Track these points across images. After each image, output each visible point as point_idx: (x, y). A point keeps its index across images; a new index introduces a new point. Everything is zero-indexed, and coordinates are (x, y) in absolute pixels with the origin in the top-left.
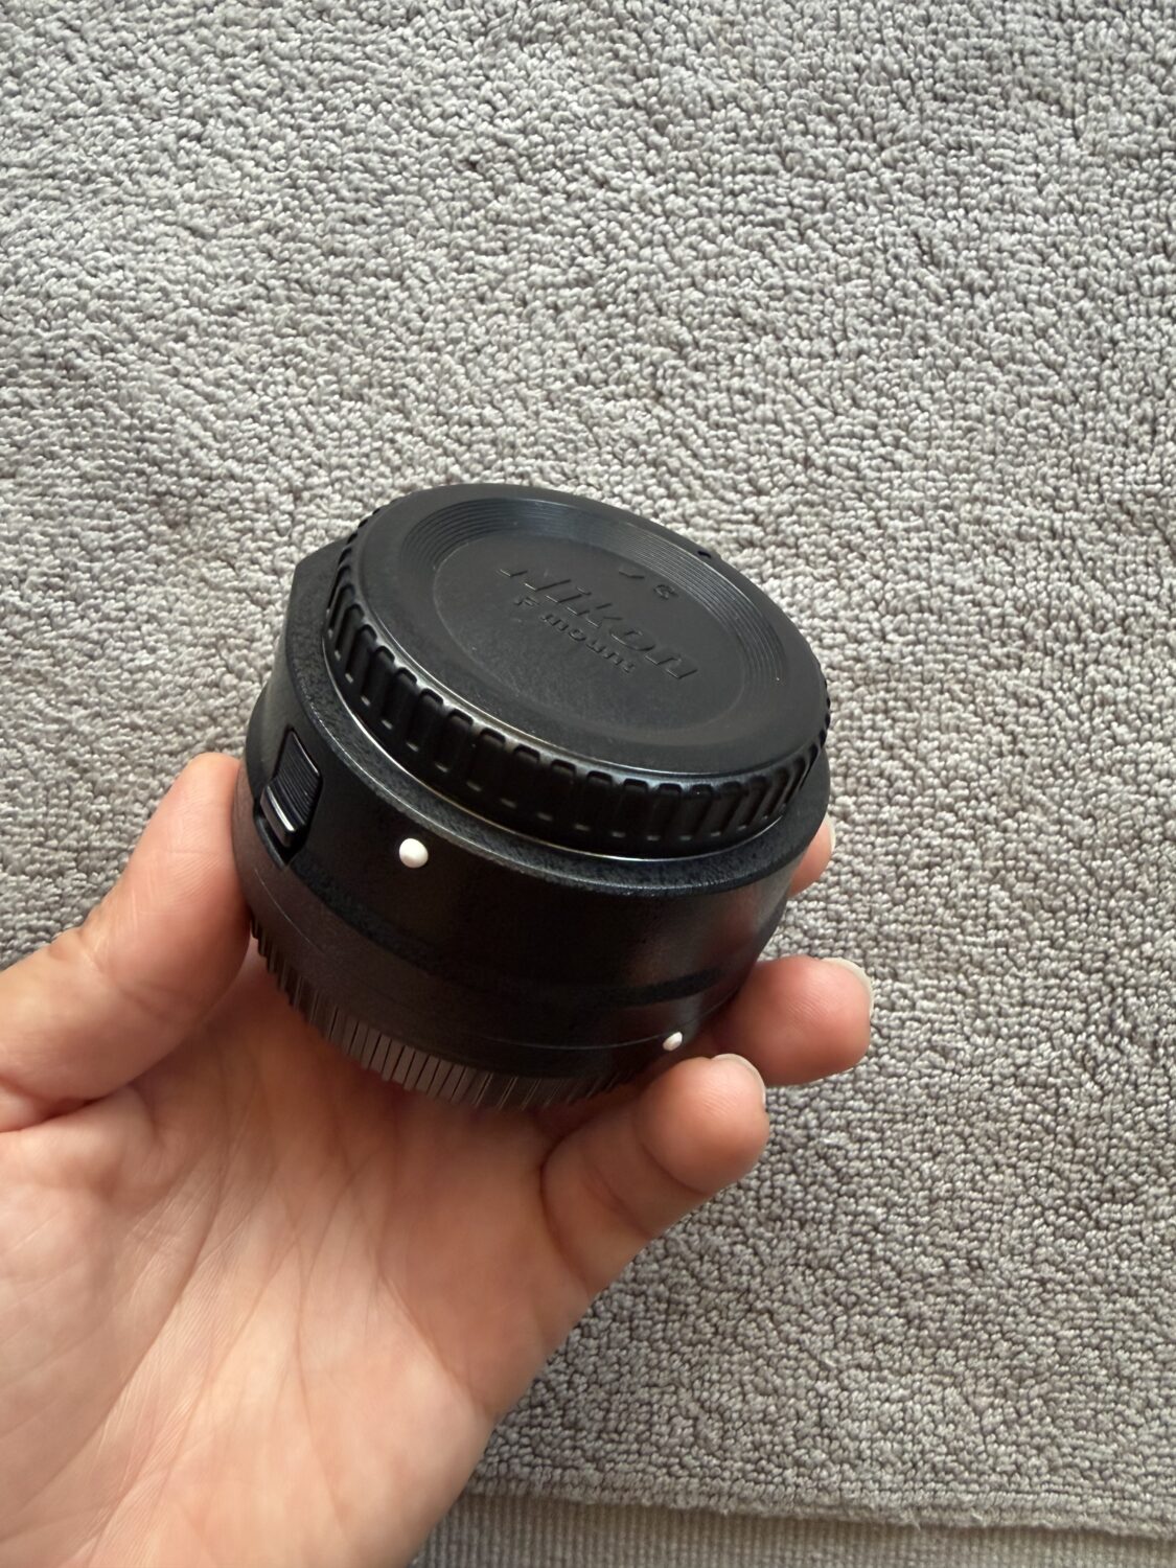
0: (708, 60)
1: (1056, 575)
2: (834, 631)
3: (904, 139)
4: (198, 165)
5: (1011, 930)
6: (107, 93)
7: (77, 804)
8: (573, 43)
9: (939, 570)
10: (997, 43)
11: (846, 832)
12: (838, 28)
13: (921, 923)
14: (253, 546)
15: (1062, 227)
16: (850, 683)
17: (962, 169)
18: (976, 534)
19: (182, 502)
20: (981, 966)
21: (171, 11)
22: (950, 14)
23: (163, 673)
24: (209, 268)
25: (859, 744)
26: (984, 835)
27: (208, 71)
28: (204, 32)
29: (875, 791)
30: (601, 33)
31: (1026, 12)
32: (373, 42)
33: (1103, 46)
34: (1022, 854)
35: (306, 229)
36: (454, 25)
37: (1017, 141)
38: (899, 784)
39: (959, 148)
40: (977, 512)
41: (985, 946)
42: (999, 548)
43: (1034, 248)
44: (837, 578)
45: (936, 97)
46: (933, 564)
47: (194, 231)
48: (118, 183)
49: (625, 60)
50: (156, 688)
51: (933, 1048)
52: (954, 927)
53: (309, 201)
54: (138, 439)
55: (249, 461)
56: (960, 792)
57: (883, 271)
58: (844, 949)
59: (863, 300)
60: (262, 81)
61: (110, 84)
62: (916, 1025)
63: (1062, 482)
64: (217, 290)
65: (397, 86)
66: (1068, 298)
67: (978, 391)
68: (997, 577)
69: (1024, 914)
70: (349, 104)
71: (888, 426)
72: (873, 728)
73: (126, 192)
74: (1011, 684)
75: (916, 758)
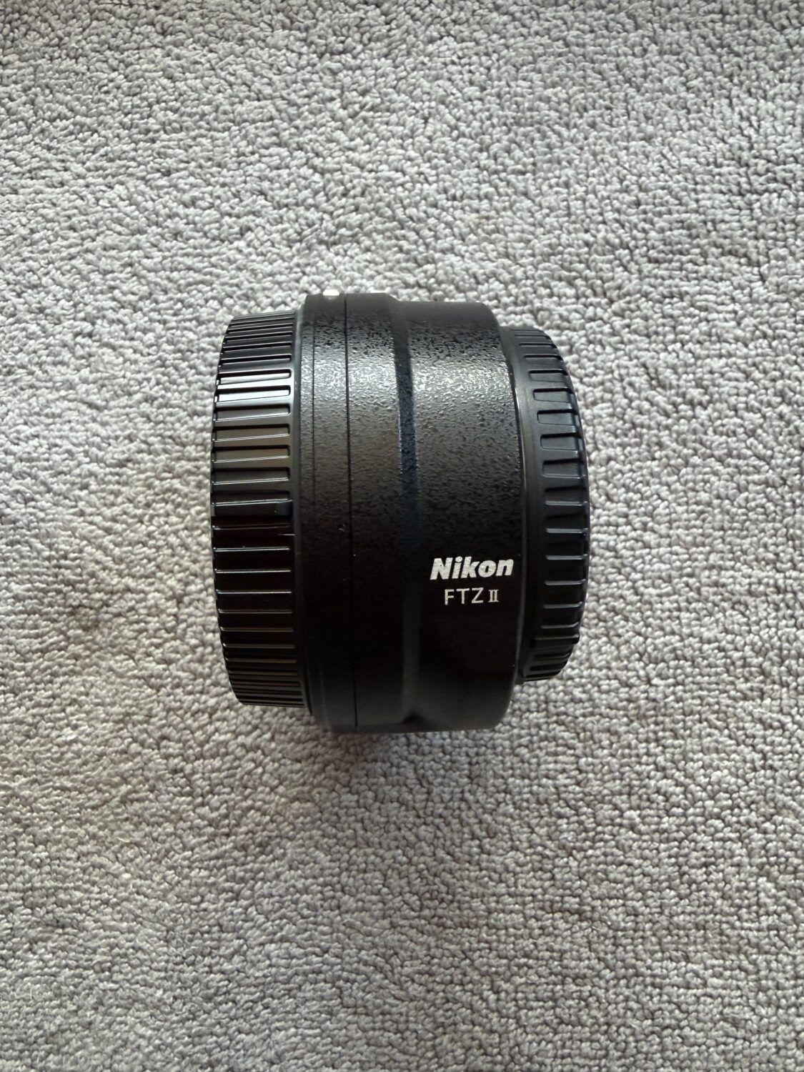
0: (471, 248)
1: (784, 622)
2: (609, 678)
3: (628, 294)
4: (90, 355)
5: (779, 915)
6: (21, 307)
7: (22, 853)
8: (367, 242)
9: (689, 625)
10: (694, 216)
11: (634, 840)
12: (569, 215)
13: (704, 913)
14: (147, 642)
15: (760, 351)
16: (625, 719)
17: (676, 313)
18: (715, 594)
19: (92, 612)
20: (757, 946)
21: (65, 243)
22: (654, 197)
23: (84, 744)
24: (103, 432)
25: (637, 768)
26: (748, 837)
27: (94, 284)
28: (90, 256)
29: (654, 805)
30: (388, 234)
31: (714, 191)
32: (216, 254)
33: (776, 212)
34: (781, 851)
35: (174, 398)
36: (276, 236)
37: (717, 288)
38: (674, 799)
39: (672, 297)
40: (714, 578)
41: (759, 930)
42: (734, 603)
43: (739, 369)
44: (607, 635)
45: (650, 261)
46: (684, 621)
47: (91, 405)
48: (31, 373)
49: (408, 252)
50: (79, 757)
51: (725, 1020)
52: (732, 915)
53: (175, 376)
54: (55, 566)
55: (141, 577)
56: (725, 803)
57: (621, 396)
58: (642, 937)
59: (608, 419)
60: (135, 289)
61: (22, 300)
62: (709, 1000)
63: (781, 548)
64: (111, 448)
65: (237, 285)
66: (769, 404)
67: (706, 482)
68: (736, 627)
69: (789, 902)
70: (201, 302)
71: (637, 514)
72: (648, 754)
73: (38, 380)
74: (757, 712)
75: (686, 776)
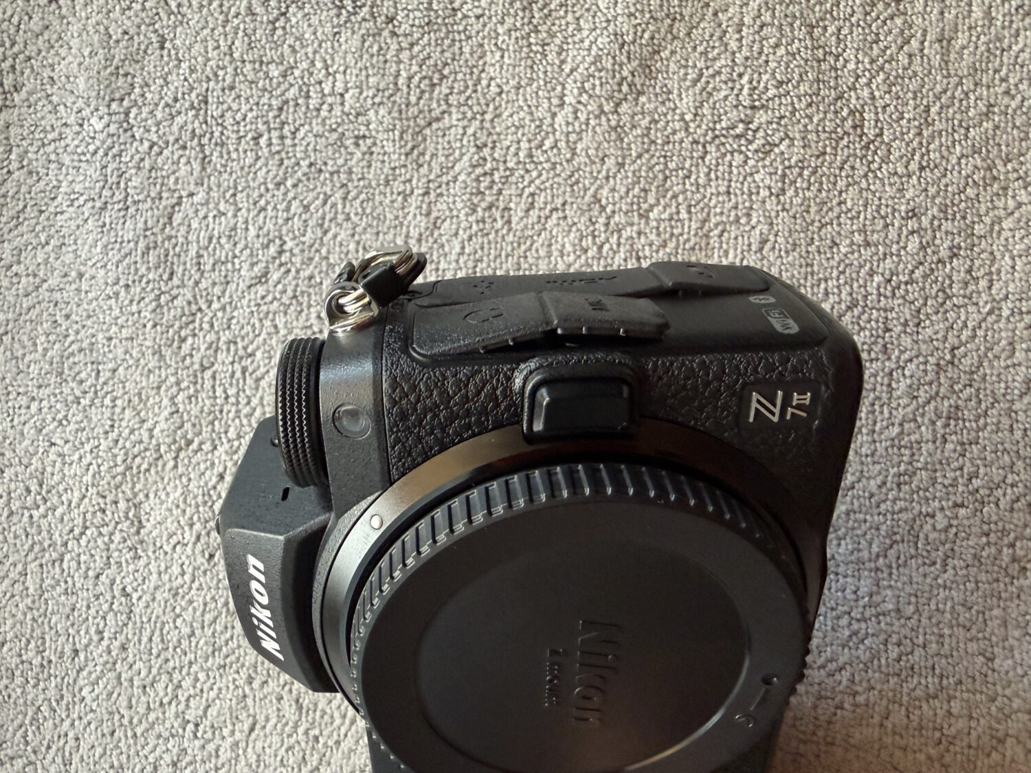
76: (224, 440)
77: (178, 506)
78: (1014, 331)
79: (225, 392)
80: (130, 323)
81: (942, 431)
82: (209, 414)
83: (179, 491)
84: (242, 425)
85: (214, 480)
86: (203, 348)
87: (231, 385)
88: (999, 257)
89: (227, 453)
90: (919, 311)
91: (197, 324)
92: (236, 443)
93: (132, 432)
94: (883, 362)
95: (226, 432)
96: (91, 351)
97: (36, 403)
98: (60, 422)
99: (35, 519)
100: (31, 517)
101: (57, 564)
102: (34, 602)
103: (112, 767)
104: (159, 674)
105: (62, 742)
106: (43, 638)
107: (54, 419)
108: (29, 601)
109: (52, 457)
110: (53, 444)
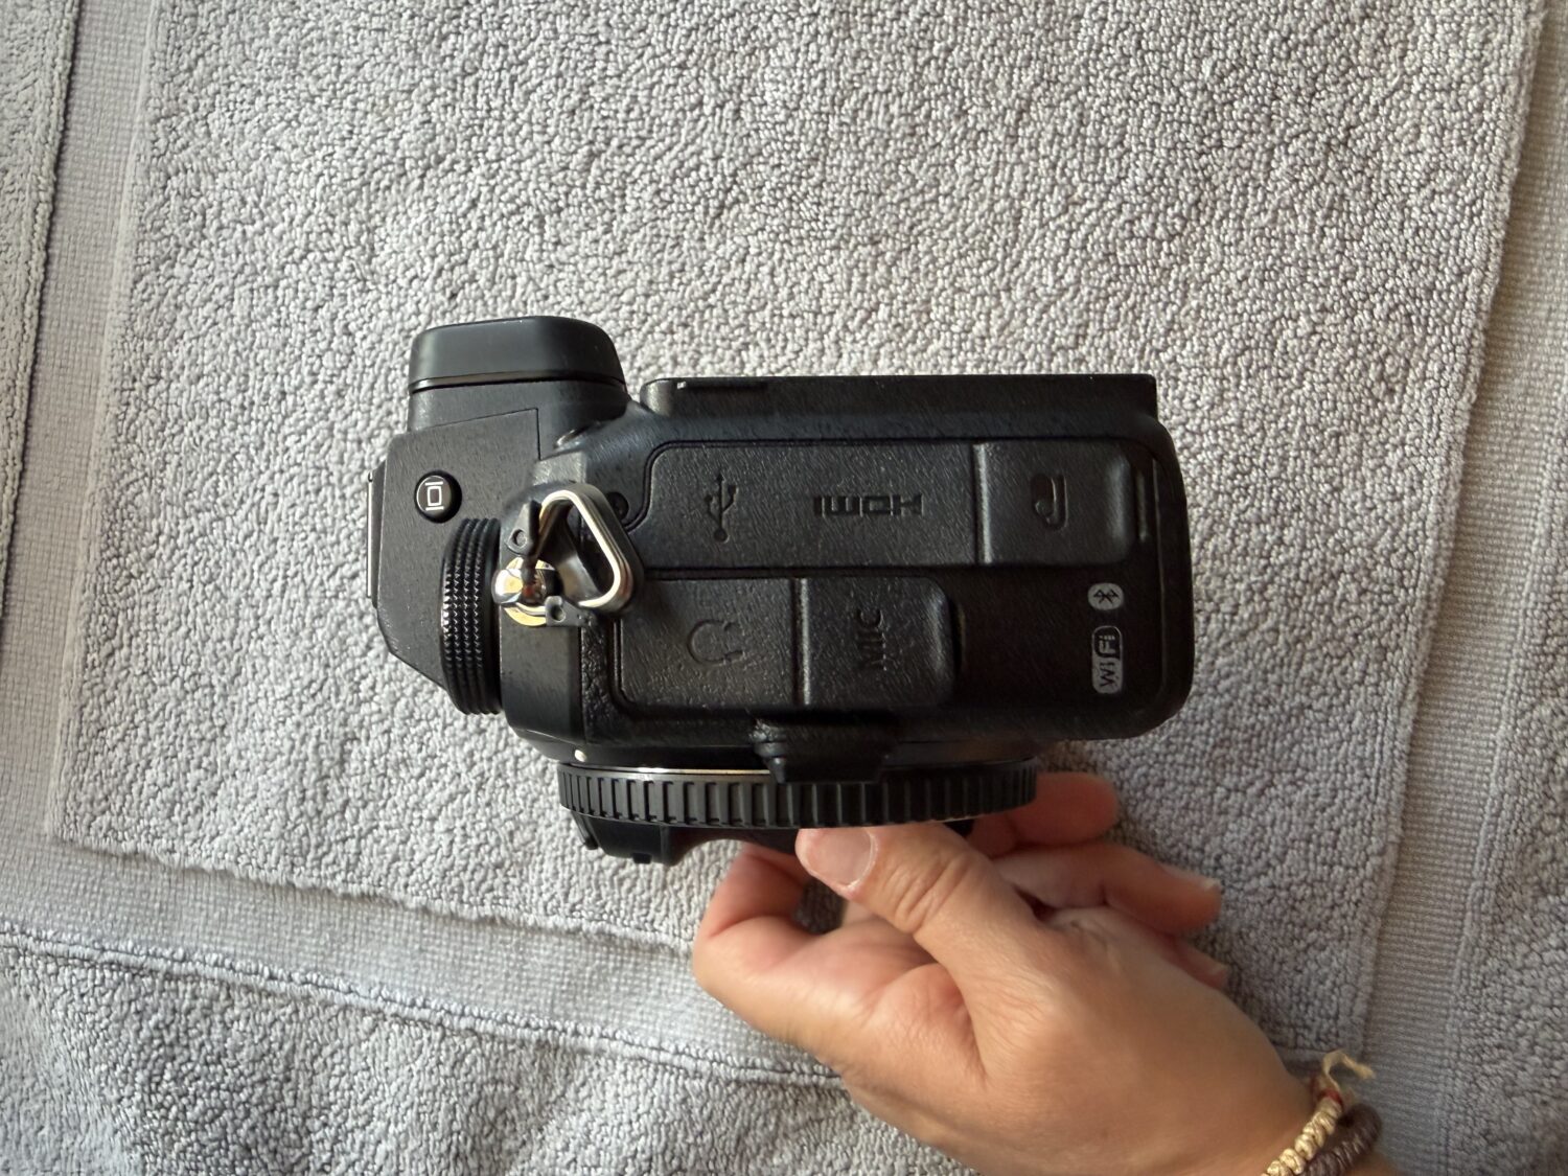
76: (482, 161)
77: (419, 233)
78: (1422, 111)
79: (488, 103)
80: (383, 11)
81: (1321, 223)
82: (467, 128)
83: (423, 216)
84: (504, 145)
85: (466, 205)
86: (466, 49)
87: (496, 95)
88: (1418, 23)
89: (483, 175)
90: (1315, 79)
91: (462, 21)
92: (495, 166)
93: (374, 141)
94: (1265, 137)
95: (484, 152)
96: (333, 41)
97: (263, 98)
98: (289, 122)
99: (249, 235)
100: (244, 232)
101: (270, 291)
102: (239, 332)
103: (314, 529)
104: (379, 428)
105: (258, 495)
106: (247, 376)
107: (282, 119)
108: (235, 329)
109: (275, 163)
110: (278, 149)
